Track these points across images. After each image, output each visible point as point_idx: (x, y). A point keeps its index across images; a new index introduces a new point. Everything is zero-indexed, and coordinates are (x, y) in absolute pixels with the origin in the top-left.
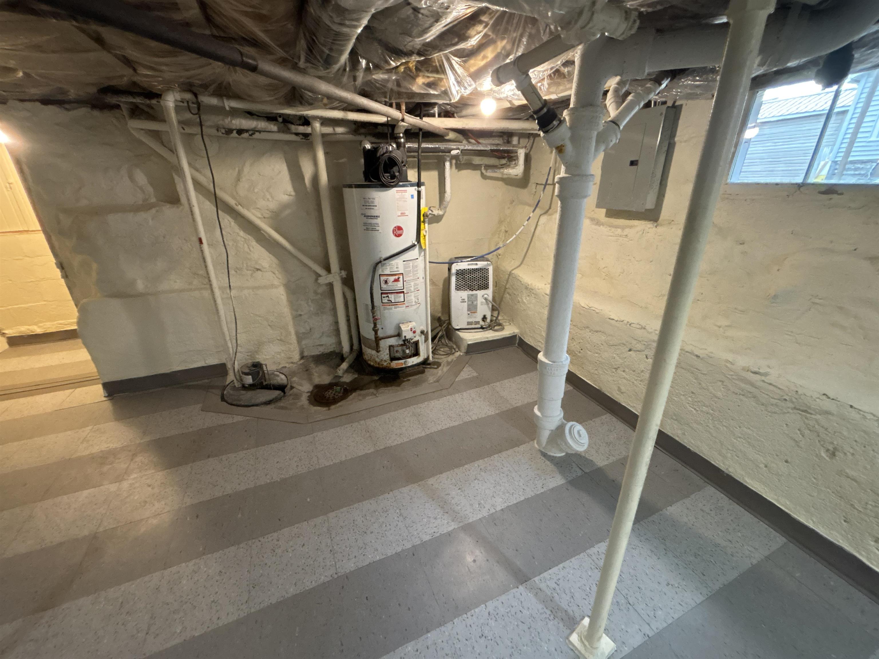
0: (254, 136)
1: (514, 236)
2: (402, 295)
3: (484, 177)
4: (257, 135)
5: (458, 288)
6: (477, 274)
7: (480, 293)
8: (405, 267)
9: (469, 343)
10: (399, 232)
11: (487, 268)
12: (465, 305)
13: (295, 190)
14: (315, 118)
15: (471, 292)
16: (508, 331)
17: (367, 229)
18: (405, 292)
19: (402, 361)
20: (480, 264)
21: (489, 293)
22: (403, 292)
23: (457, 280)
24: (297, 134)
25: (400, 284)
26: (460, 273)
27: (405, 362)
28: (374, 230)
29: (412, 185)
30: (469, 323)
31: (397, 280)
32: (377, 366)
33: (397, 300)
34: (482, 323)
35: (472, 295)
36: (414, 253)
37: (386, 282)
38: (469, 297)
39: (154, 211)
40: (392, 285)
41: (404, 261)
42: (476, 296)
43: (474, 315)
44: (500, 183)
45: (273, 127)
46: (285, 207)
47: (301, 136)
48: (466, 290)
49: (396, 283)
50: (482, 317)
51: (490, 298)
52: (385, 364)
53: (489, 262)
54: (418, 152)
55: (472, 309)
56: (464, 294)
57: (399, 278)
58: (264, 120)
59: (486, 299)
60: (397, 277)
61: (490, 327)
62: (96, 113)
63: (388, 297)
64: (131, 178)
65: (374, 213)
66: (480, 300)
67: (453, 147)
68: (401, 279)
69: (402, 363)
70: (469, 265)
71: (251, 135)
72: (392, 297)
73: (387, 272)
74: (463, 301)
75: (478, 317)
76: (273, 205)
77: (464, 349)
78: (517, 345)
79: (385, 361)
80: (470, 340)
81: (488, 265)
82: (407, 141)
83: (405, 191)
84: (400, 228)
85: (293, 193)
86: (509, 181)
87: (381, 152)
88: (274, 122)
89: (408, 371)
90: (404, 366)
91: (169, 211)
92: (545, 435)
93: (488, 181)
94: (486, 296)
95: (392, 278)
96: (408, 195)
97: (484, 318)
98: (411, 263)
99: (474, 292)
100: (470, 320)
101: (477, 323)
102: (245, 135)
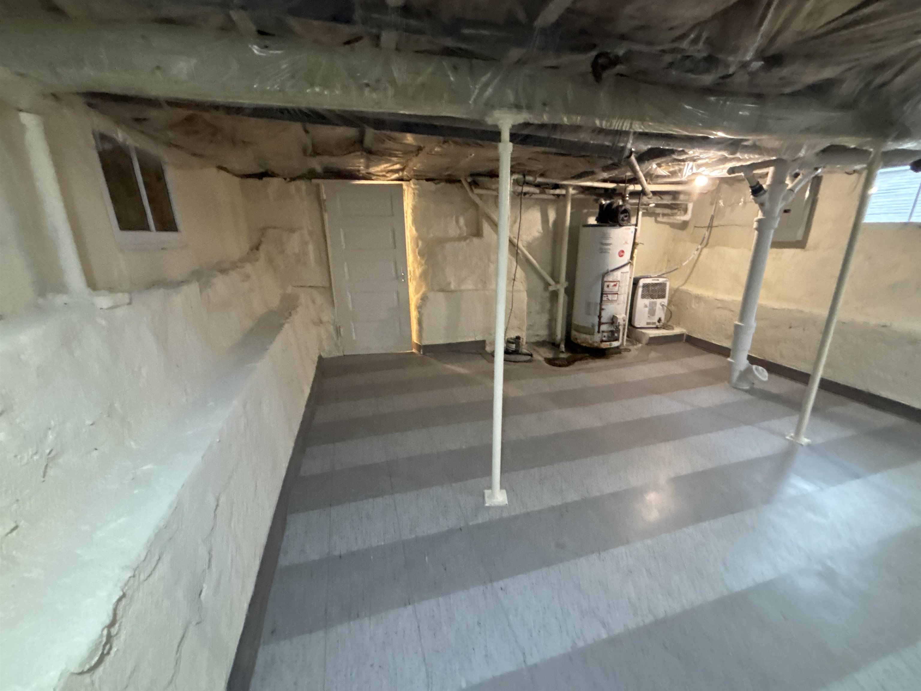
0: (532, 197)
1: (687, 261)
2: (616, 295)
3: (657, 222)
4: (534, 196)
5: (643, 297)
6: (657, 288)
7: (659, 301)
8: (622, 277)
9: (651, 336)
10: (622, 254)
11: (665, 283)
12: (647, 310)
13: (543, 229)
14: (571, 185)
15: (652, 300)
16: (677, 331)
17: (601, 252)
18: (619, 294)
19: (608, 343)
20: (661, 280)
21: (665, 301)
22: (617, 294)
23: (643, 291)
24: (554, 195)
25: (616, 288)
26: (646, 286)
27: (610, 345)
28: (605, 252)
29: (633, 225)
30: (648, 323)
31: (615, 285)
32: (589, 346)
33: (614, 299)
34: (657, 324)
35: (653, 302)
36: (627, 269)
37: (608, 286)
38: (651, 304)
39: (468, 241)
40: (611, 288)
41: (622, 273)
42: (655, 304)
43: (653, 317)
44: (668, 227)
45: (537, 190)
46: (536, 239)
47: (556, 196)
48: (649, 298)
49: (614, 287)
50: (658, 319)
51: (666, 304)
52: (596, 344)
53: (667, 279)
54: (638, 205)
55: (652, 312)
56: (647, 301)
57: (617, 284)
58: (533, 187)
59: (663, 305)
60: (615, 283)
61: (665, 327)
62: (448, 185)
63: (607, 296)
64: (457, 222)
65: (608, 242)
66: (658, 307)
67: (651, 202)
68: (618, 285)
69: (607, 345)
70: (653, 280)
71: (530, 196)
72: (610, 297)
73: (611, 280)
74: (646, 306)
75: (656, 320)
76: (529, 239)
77: (645, 340)
78: (684, 341)
79: (597, 342)
80: (651, 334)
81: (666, 281)
82: (630, 198)
83: (629, 229)
84: (623, 252)
85: (542, 231)
86: (673, 225)
87: (615, 205)
88: (539, 188)
89: (611, 351)
90: (609, 347)
91: (476, 240)
92: (736, 375)
93: (659, 225)
94: (663, 303)
95: (612, 284)
96: (630, 231)
97: (659, 320)
98: (625, 274)
99: (655, 300)
100: (649, 321)
101: (654, 323)
102: (527, 196)
